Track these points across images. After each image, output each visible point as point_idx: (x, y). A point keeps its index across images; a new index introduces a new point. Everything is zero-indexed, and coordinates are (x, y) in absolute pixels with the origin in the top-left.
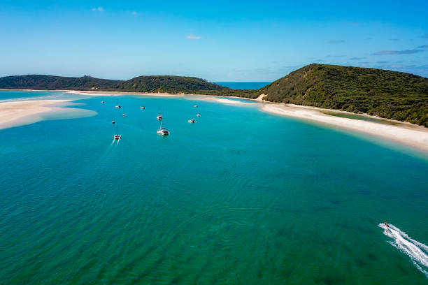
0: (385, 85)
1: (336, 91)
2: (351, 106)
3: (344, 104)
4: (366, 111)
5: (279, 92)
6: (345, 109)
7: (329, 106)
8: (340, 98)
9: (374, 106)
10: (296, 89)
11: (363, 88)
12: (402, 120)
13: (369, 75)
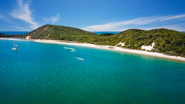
0: (73, 32)
1: (59, 34)
2: (67, 39)
3: (64, 38)
4: (72, 40)
5: (36, 35)
6: (65, 40)
7: (59, 40)
8: (62, 36)
9: (74, 39)
10: (43, 34)
11: (67, 33)
12: (83, 42)
13: (67, 29)
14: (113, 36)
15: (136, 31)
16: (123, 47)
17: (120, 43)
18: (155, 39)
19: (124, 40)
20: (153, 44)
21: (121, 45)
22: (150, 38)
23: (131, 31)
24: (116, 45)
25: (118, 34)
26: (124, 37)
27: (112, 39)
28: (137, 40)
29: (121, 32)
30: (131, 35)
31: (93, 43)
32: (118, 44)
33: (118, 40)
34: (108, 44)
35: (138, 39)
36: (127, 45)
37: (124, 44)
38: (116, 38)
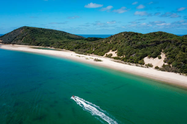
1: (36, 38)
2: (43, 44)
3: (40, 43)
4: (49, 46)
5: (9, 39)
6: (41, 45)
7: (34, 45)
8: (38, 41)
9: (52, 44)
10: (17, 38)
11: (47, 37)
12: (62, 49)
13: (49, 32)
14: (100, 41)
15: (131, 34)
16: (115, 58)
17: (111, 52)
18: (165, 48)
19: (117, 47)
20: (163, 56)
21: (111, 55)
22: (156, 46)
23: (124, 35)
24: (105, 55)
25: (107, 38)
26: (116, 43)
27: (99, 46)
28: (135, 48)
29: (112, 36)
30: (125, 41)
31: (74, 50)
32: (108, 53)
33: (107, 48)
34: (94, 52)
35: (137, 47)
36: (121, 55)
37: (116, 53)
38: (105, 44)
